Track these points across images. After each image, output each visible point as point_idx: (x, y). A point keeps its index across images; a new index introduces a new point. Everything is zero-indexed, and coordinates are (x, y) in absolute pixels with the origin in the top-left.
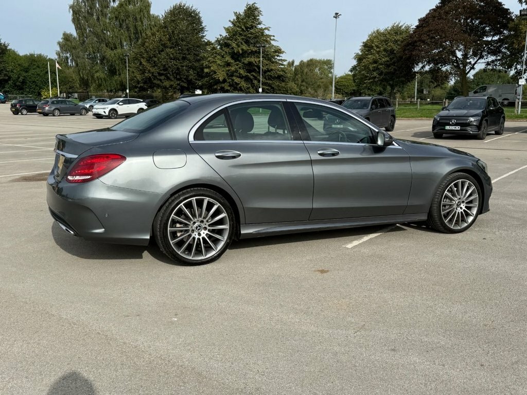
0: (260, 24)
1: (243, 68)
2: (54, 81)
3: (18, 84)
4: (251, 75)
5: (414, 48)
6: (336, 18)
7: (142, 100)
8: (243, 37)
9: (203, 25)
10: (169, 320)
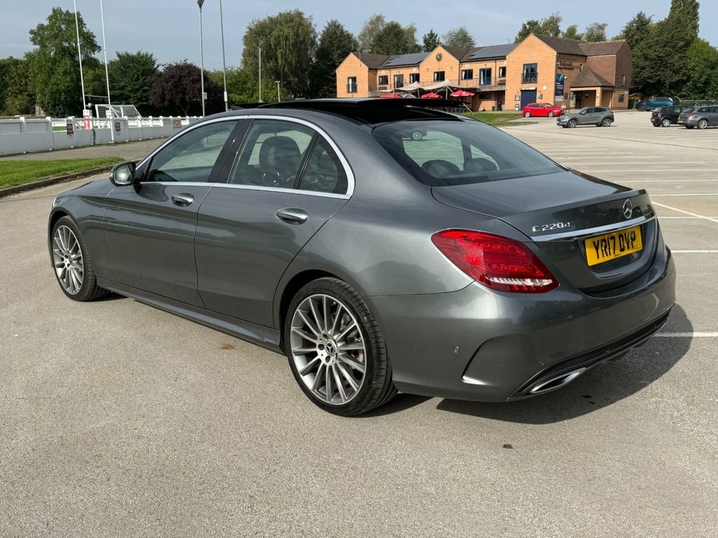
3: (699, 85)
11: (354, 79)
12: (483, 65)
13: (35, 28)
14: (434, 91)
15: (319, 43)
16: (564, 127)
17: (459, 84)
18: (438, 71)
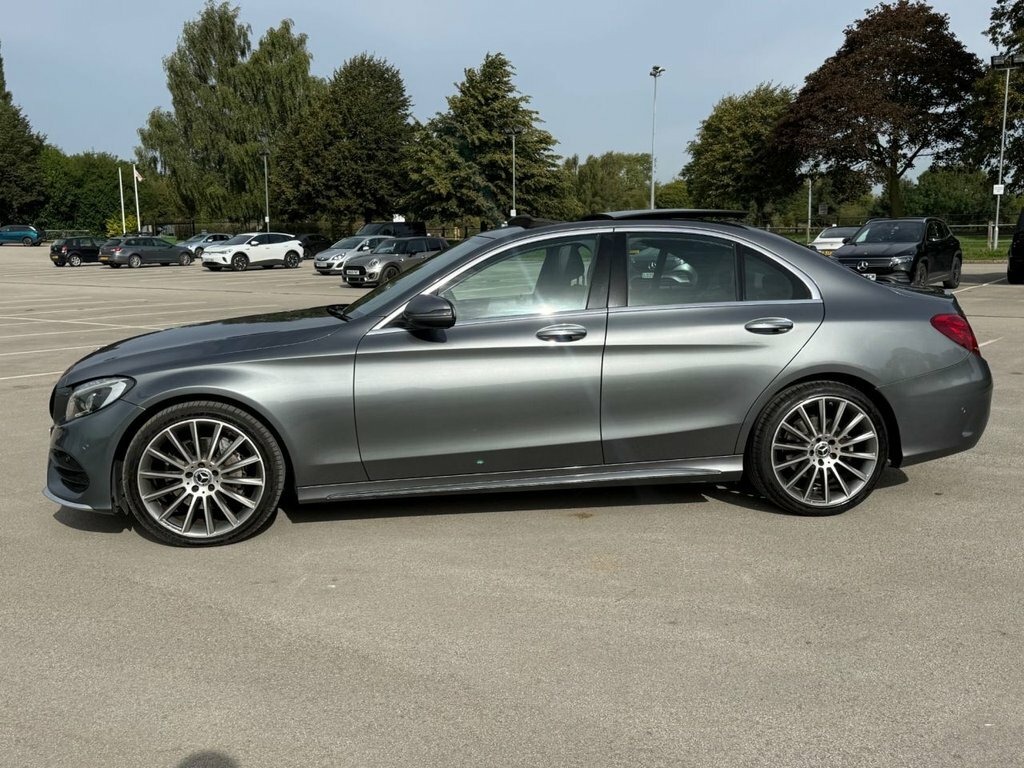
0: (510, 90)
1: (480, 174)
2: (130, 203)
3: (63, 209)
4: (496, 186)
5: (798, 132)
6: (655, 76)
7: (293, 236)
8: (479, 116)
9: (406, 94)
10: (323, 588)
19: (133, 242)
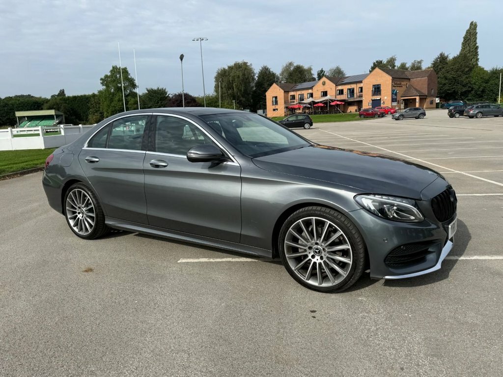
3: (479, 93)
11: (276, 98)
12: (349, 87)
13: (103, 77)
14: (321, 102)
15: (257, 79)
16: (396, 119)
17: (336, 98)
18: (323, 91)
19: (479, 107)
